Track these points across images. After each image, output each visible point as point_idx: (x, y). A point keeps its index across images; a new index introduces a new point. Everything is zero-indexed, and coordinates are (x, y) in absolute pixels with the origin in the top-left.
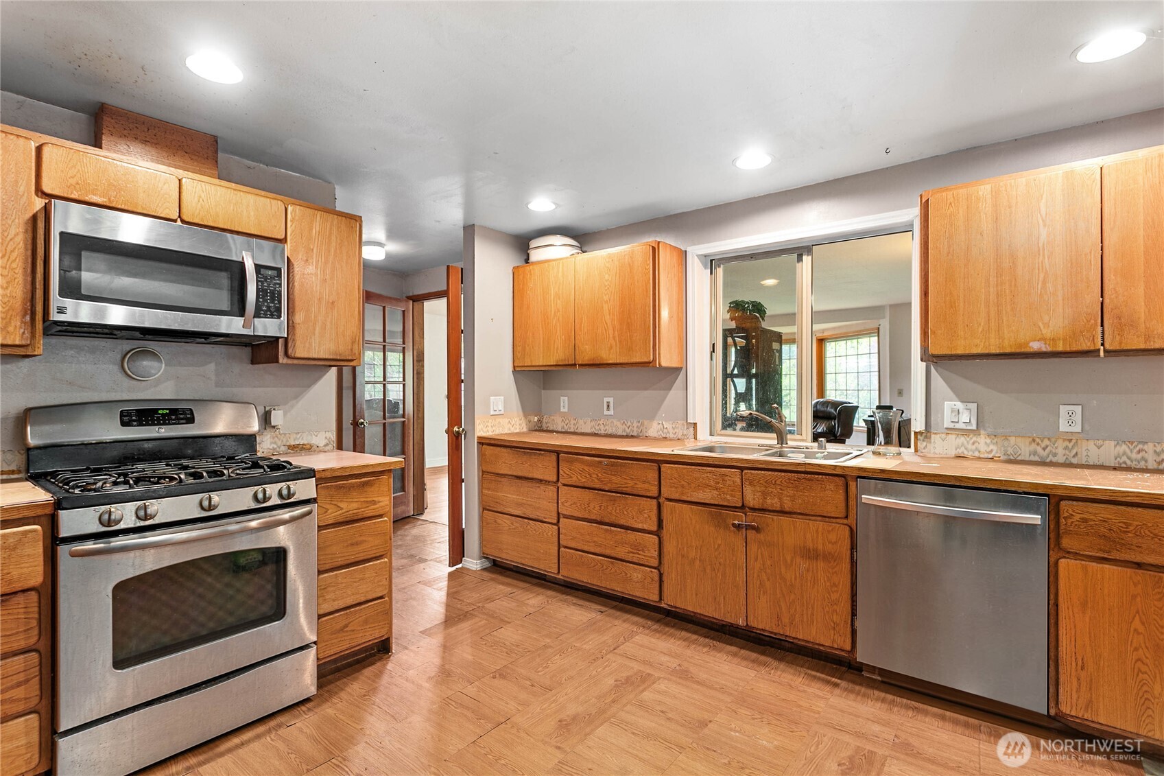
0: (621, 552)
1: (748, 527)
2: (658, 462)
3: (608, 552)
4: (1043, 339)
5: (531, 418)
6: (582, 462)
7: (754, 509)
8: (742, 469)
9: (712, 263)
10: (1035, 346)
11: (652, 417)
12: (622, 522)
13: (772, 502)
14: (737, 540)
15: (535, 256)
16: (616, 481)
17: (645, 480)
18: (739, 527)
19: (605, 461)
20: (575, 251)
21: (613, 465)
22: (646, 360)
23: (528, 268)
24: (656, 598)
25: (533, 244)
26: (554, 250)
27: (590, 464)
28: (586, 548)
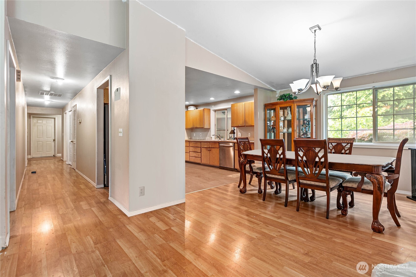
0: (197, 156)
1: (210, 150)
2: (201, 142)
3: (195, 156)
4: (240, 124)
5: (189, 137)
6: (192, 143)
7: (211, 148)
8: (209, 142)
9: (215, 111)
10: (240, 125)
11: (206, 137)
12: (197, 151)
13: (212, 147)
14: (208, 152)
15: (189, 109)
16: (196, 145)
17: (199, 145)
18: (209, 150)
19: (195, 142)
20: (195, 109)
21: (196, 143)
22: (202, 127)
23: (188, 111)
24: (201, 162)
25: (189, 107)
26: (192, 109)
27: (193, 143)
28: (193, 156)
